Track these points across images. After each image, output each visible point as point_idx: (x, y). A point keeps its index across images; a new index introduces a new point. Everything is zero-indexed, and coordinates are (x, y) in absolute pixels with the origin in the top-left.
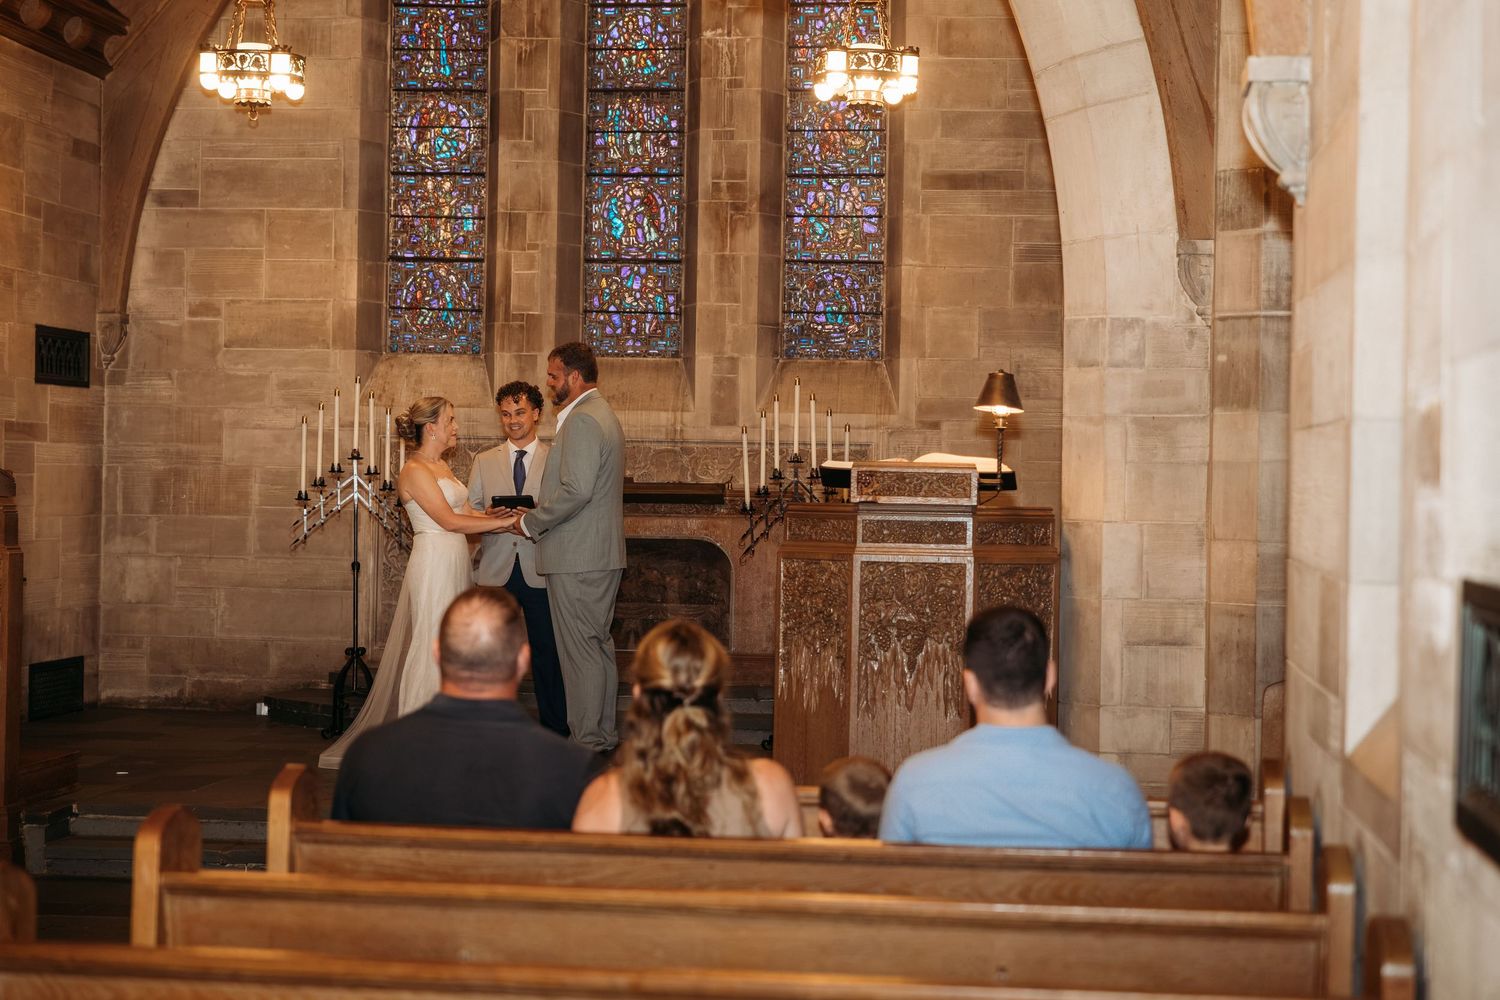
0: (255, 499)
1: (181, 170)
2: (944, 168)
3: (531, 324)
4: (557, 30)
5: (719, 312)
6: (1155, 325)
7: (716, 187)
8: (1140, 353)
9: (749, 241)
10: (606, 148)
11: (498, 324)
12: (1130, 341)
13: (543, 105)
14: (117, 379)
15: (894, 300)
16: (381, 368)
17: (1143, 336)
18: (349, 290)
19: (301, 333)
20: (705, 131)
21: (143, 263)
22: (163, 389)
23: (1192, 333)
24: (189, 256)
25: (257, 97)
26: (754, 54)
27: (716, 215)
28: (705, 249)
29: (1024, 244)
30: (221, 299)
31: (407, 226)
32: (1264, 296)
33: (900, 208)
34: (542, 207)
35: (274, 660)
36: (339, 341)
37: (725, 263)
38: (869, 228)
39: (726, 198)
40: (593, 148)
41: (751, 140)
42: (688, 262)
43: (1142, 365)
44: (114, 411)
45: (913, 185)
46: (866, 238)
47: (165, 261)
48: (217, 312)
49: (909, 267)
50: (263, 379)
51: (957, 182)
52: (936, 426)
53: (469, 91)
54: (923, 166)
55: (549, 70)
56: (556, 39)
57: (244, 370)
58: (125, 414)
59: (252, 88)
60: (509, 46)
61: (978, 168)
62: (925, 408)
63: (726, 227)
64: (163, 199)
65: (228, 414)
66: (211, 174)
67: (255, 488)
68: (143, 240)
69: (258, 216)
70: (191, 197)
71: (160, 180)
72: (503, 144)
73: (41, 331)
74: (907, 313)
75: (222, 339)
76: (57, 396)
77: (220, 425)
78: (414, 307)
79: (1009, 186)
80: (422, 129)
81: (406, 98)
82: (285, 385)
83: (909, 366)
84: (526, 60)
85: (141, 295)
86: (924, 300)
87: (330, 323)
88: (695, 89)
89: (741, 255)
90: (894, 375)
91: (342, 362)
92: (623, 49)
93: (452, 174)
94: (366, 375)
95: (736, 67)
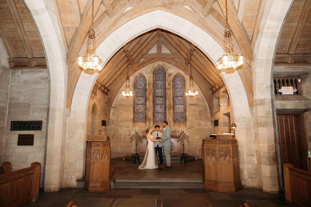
0: (122, 137)
1: (115, 105)
2: (190, 104)
3: (150, 119)
4: (152, 90)
5: (169, 118)
6: (247, 117)
7: (168, 106)
8: (246, 121)
9: (172, 111)
10: (157, 102)
11: (147, 119)
12: (244, 119)
13: (151, 98)
14: (108, 125)
15: (186, 116)
16: (135, 124)
17: (246, 119)
18: (132, 116)
19: (127, 120)
20: (167, 100)
21: (111, 114)
22: (113, 126)
23: (251, 118)
24: (116, 113)
25: (128, 96)
26: (172, 93)
27: (168, 108)
28: (167, 111)
29: (198, 111)
30: (119, 117)
31: (137, 110)
32: (265, 113)
33: (186, 107)
34: (151, 108)
35: (124, 154)
36: (131, 121)
37: (169, 113)
38: (183, 109)
39: (169, 107)
40: (155, 102)
41: (172, 101)
42: (165, 113)
43: (246, 122)
44: (108, 128)
45: (187, 105)
46: (182, 110)
47: (113, 113)
48: (118, 118)
49: (187, 113)
50: (123, 125)
51: (192, 105)
52: (191, 128)
53: (143, 97)
54: (188, 103)
55: (152, 95)
56: (152, 92)
57: (121, 124)
58: (109, 129)
59: (128, 95)
60: (147, 92)
61: (194, 103)
62: (189, 127)
63: (169, 109)
64: (113, 107)
65: (120, 129)
66: (118, 105)
67: (122, 136)
68: (111, 112)
69: (123, 109)
70: (116, 107)
72: (147, 102)
73: (102, 120)
74: (187, 117)
75: (119, 121)
76: (104, 127)
77: (119, 130)
78: (138, 118)
79: (197, 105)
80: (138, 100)
81: (137, 98)
82: (125, 125)
83: (188, 123)
84: (149, 94)
85: (111, 117)
86: (189, 116)
87: (130, 119)
88: (166, 96)
89: (171, 112)
90: (186, 124)
91: (131, 123)
92: (158, 93)
93: (141, 105)
94: (133, 124)
95: (170, 94)
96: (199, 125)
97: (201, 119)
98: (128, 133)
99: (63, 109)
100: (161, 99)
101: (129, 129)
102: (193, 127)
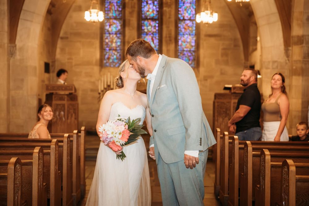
1: (65, 33)
2: (207, 33)
6: (280, 62)
7: (166, 37)
8: (277, 67)
9: (172, 47)
10: (144, 29)
13: (134, 21)
14: (53, 72)
15: (198, 57)
16: (103, 70)
17: (278, 64)
18: (98, 55)
19: (89, 63)
20: (164, 26)
21: (58, 51)
23: (286, 63)
24: (66, 49)
25: (95, 20)
26: (173, 12)
27: (166, 42)
28: (164, 48)
29: (222, 47)
30: (73, 57)
31: (107, 43)
32: (302, 57)
33: (200, 40)
36: (96, 65)
37: (168, 50)
38: (193, 44)
39: (168, 38)
41: (172, 28)
43: (278, 69)
45: (202, 36)
46: (192, 46)
47: (62, 50)
48: (72, 59)
49: (202, 52)
50: (81, 72)
51: (210, 36)
53: (119, 19)
54: (204, 33)
55: (135, 15)
56: (136, 9)
57: (78, 70)
59: (94, 18)
60: (127, 11)
61: (214, 33)
62: (205, 77)
63: (168, 44)
64: (62, 38)
65: (75, 78)
66: (71, 34)
67: (80, 92)
68: (58, 46)
69: (80, 41)
70: (67, 38)
71: (61, 34)
72: (127, 28)
73: (45, 63)
74: (201, 59)
75: (73, 64)
76: (48, 75)
78: (109, 58)
79: (219, 37)
80: (110, 26)
82: (86, 73)
83: (202, 69)
84: (131, 13)
85: (58, 56)
86: (204, 57)
87: (94, 61)
88: (162, 19)
89: (171, 49)
90: (198, 71)
91: (96, 69)
92: (147, 11)
93: (116, 34)
94: (100, 71)
95: (170, 14)
96: (222, 74)
97: (227, 63)
98: (90, 86)
99: (6, 45)
100: (153, 23)
101: (93, 80)
102: (211, 77)
